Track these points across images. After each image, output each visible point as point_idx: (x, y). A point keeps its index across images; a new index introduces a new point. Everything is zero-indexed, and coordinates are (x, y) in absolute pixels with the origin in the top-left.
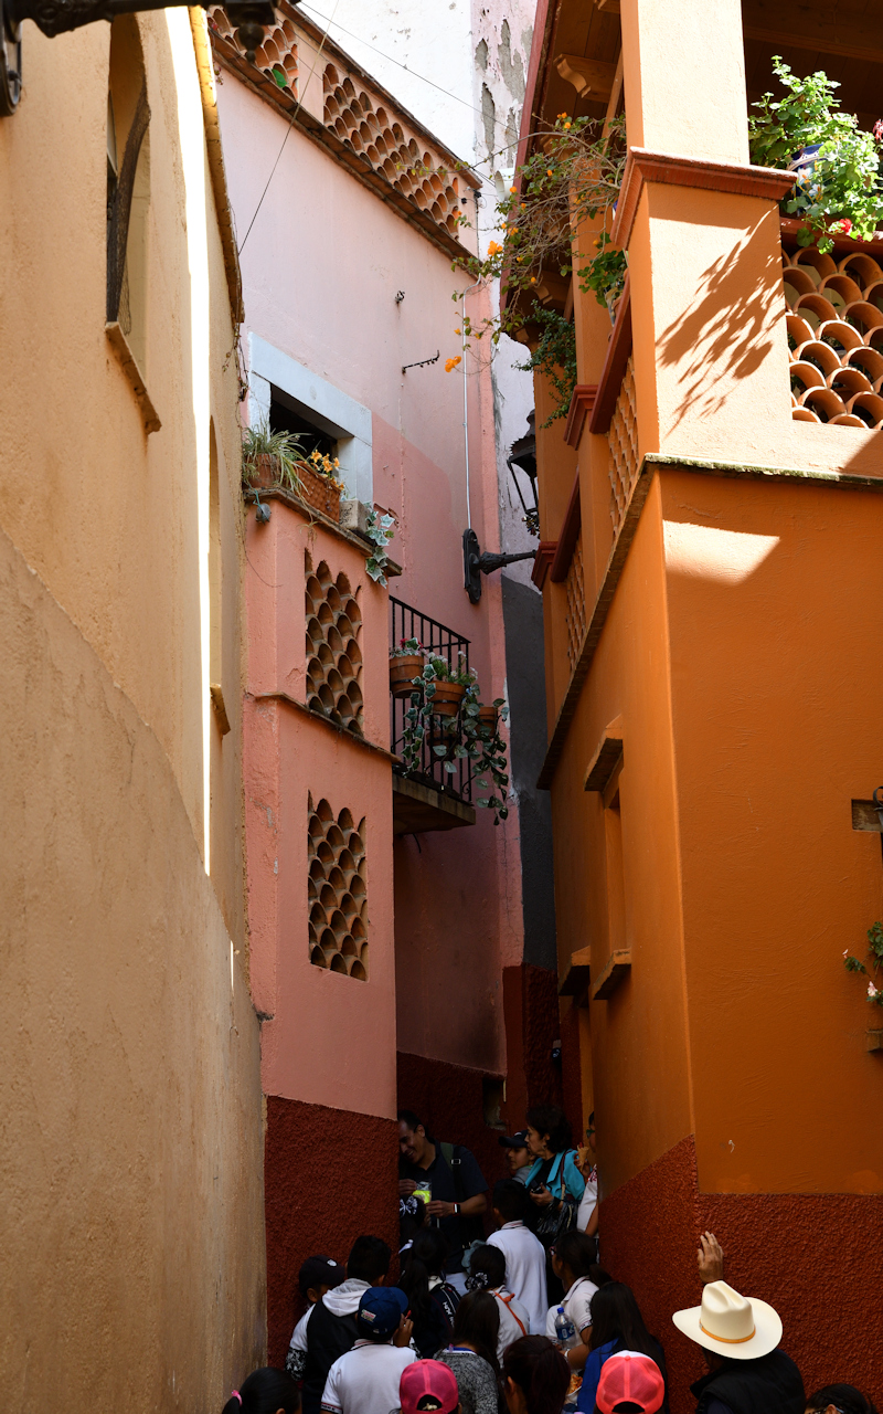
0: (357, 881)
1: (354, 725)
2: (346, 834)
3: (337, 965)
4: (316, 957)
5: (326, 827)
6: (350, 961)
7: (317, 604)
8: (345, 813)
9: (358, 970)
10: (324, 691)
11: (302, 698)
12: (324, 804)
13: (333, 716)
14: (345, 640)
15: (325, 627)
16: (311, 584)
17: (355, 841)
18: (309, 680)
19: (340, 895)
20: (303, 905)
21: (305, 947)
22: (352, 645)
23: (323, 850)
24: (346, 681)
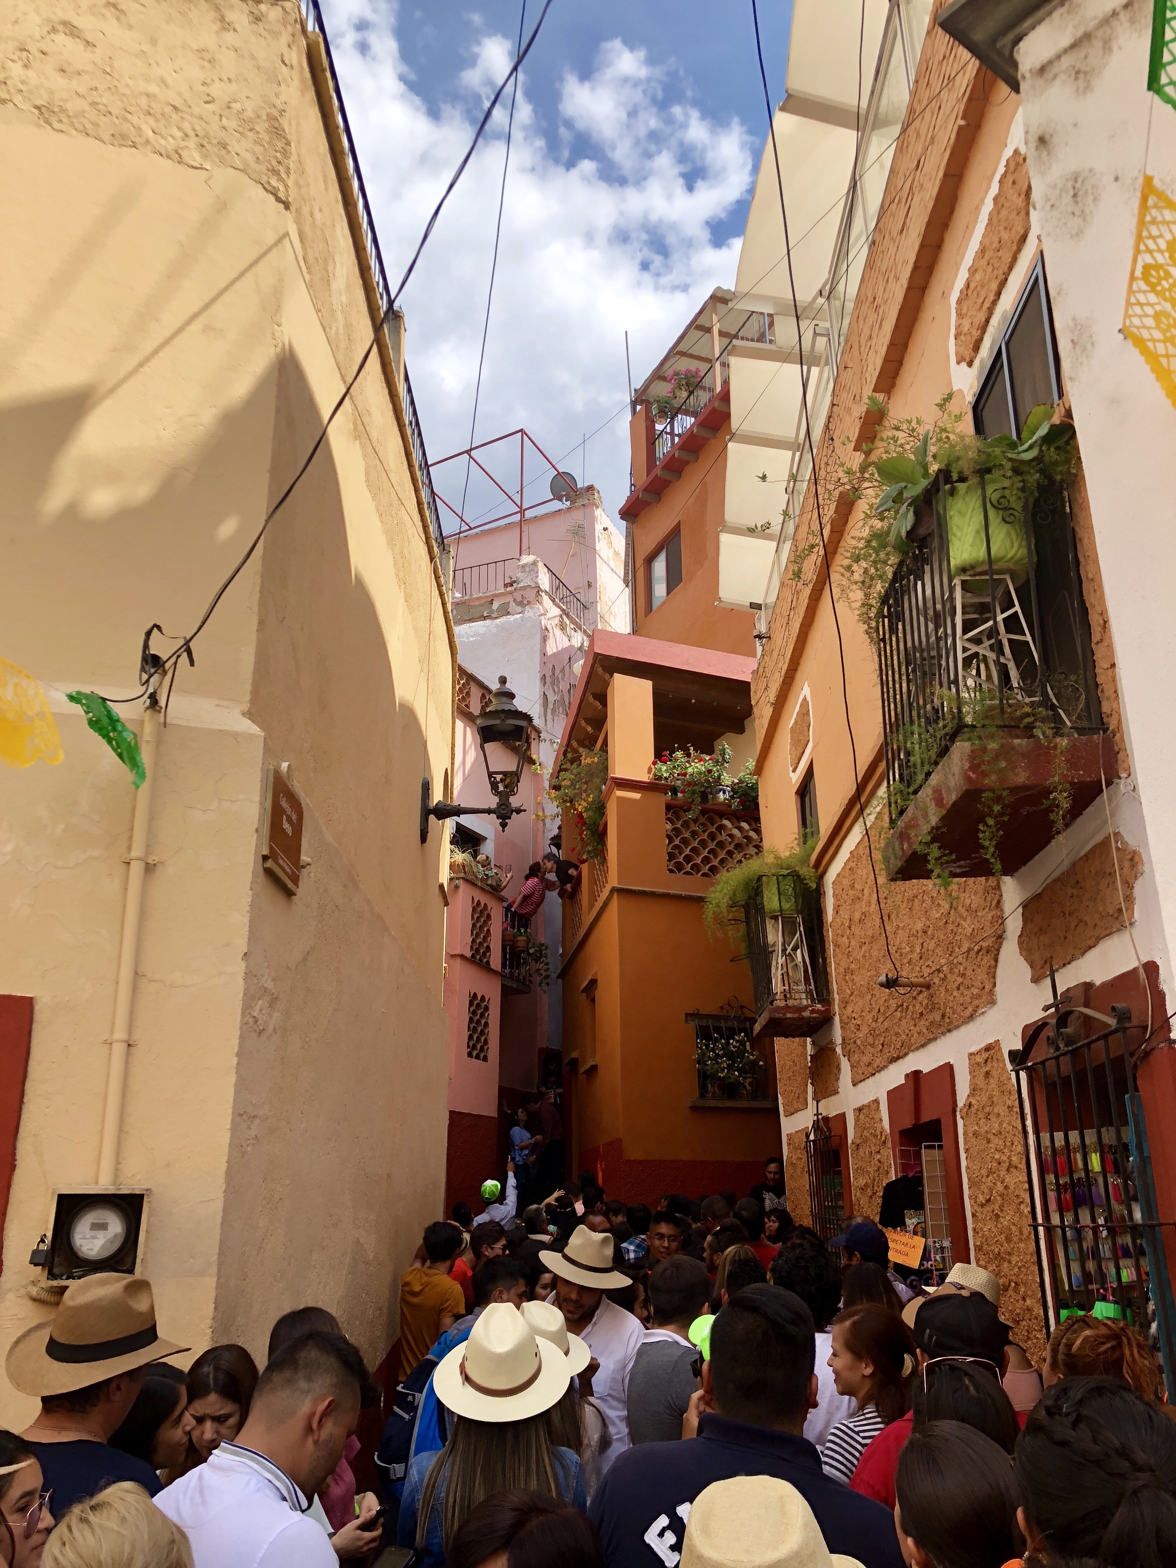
0: (486, 1024)
1: (488, 962)
2: (483, 1005)
3: (477, 1057)
4: (470, 1055)
5: (475, 1003)
6: (482, 1055)
7: (476, 916)
8: (483, 997)
9: (485, 1059)
10: (477, 950)
11: (469, 954)
12: (475, 994)
13: (480, 960)
14: (485, 929)
15: (478, 925)
16: (474, 909)
17: (486, 1008)
18: (472, 947)
19: (479, 1029)
20: (467, 1034)
21: (466, 1050)
22: (488, 930)
23: (474, 1013)
24: (485, 945)
